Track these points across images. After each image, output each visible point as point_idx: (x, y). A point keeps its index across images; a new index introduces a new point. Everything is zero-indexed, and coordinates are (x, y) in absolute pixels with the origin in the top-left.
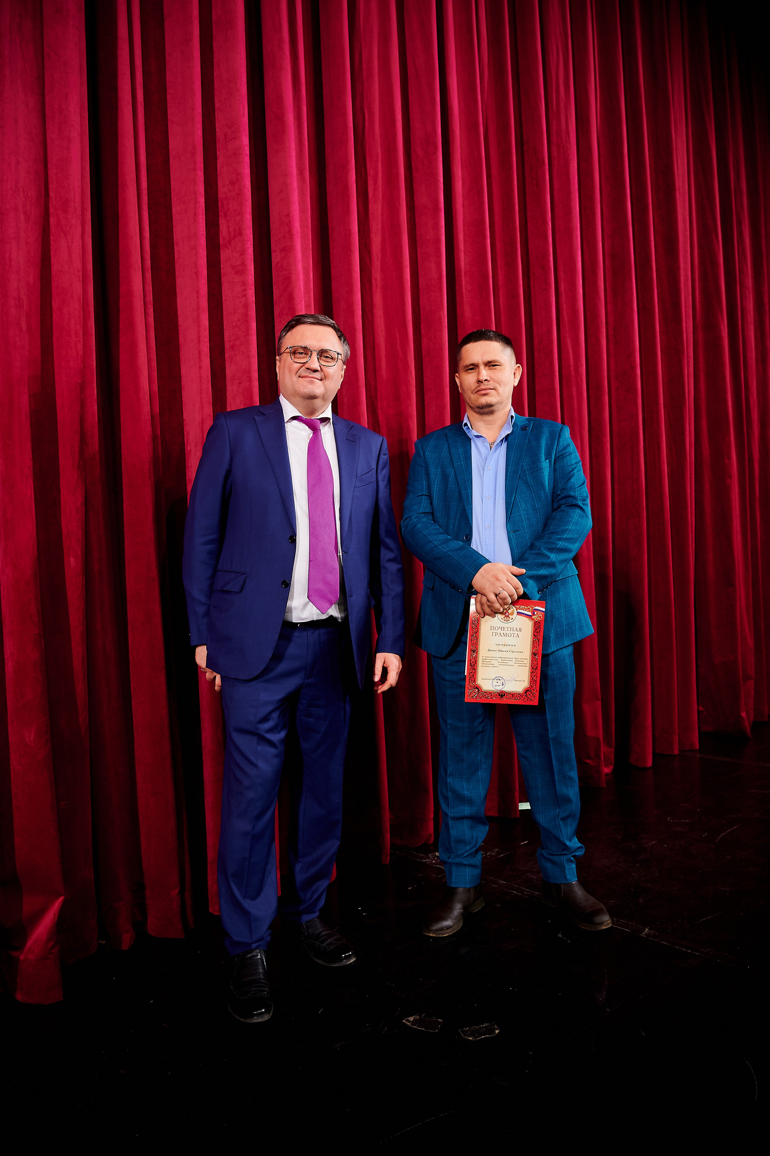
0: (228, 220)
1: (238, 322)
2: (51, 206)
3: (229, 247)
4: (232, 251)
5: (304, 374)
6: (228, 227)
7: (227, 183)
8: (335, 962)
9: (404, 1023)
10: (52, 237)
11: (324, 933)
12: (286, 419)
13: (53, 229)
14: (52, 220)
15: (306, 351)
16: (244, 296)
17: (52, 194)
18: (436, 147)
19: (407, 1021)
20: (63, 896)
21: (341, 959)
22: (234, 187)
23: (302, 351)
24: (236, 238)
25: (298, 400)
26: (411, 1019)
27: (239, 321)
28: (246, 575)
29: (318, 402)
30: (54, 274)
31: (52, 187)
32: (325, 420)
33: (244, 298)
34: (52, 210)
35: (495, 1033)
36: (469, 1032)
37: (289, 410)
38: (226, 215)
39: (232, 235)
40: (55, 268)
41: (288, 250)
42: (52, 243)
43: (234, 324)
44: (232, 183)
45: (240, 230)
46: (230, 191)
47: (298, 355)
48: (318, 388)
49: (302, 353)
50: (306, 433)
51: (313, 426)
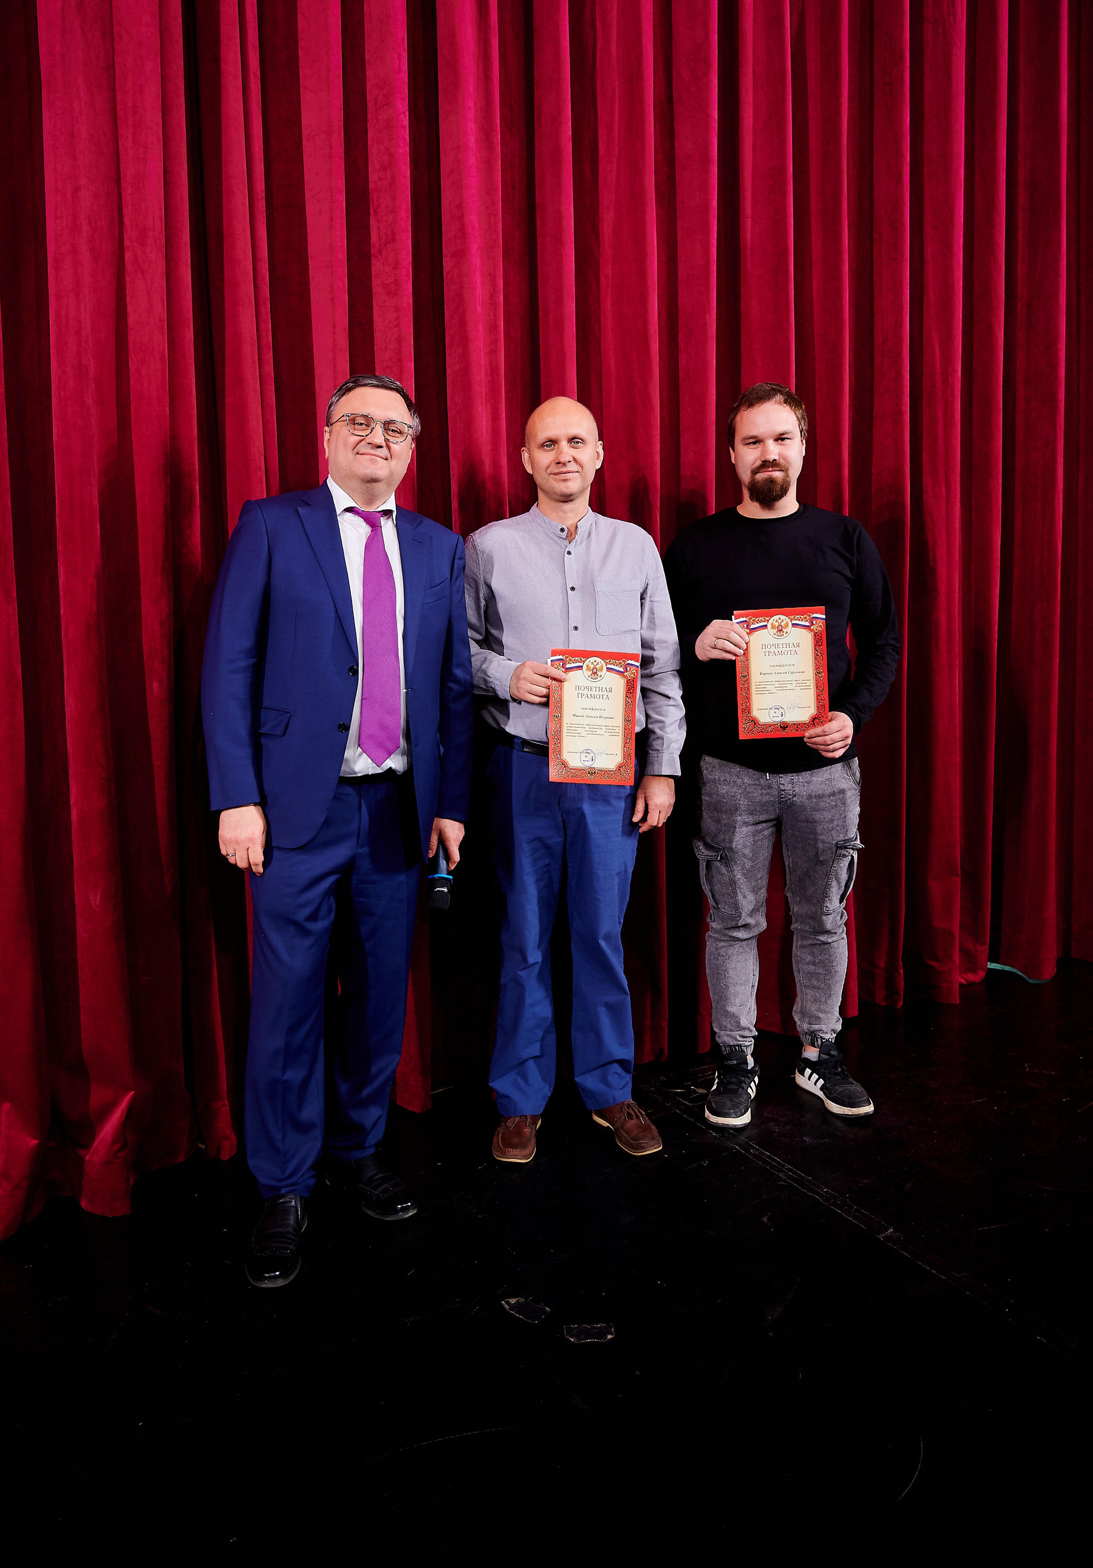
0: (378, 221)
1: (390, 362)
2: (125, 236)
3: (380, 257)
4: (383, 264)
5: (363, 451)
6: (379, 229)
7: (378, 167)
8: (389, 1215)
9: (502, 1305)
10: (127, 278)
11: (380, 1176)
12: (338, 512)
13: (129, 267)
14: (128, 256)
15: (368, 421)
16: (397, 326)
17: (127, 222)
18: (708, 65)
19: (507, 1303)
20: (133, 1091)
21: (397, 1211)
22: (386, 172)
23: (362, 422)
24: (388, 246)
25: (355, 484)
26: (513, 1301)
27: (391, 360)
28: (289, 714)
29: (380, 487)
30: (131, 326)
31: (127, 212)
32: (387, 513)
33: (396, 329)
34: (127, 243)
35: (607, 1338)
36: (575, 1332)
37: (341, 499)
38: (376, 213)
39: (383, 241)
40: (132, 318)
41: (461, 254)
42: (128, 286)
43: (385, 364)
44: (384, 169)
45: (393, 234)
46: (381, 179)
47: (357, 427)
48: (380, 468)
49: (361, 424)
50: (364, 529)
51: (372, 521)
